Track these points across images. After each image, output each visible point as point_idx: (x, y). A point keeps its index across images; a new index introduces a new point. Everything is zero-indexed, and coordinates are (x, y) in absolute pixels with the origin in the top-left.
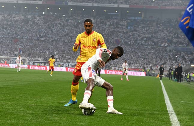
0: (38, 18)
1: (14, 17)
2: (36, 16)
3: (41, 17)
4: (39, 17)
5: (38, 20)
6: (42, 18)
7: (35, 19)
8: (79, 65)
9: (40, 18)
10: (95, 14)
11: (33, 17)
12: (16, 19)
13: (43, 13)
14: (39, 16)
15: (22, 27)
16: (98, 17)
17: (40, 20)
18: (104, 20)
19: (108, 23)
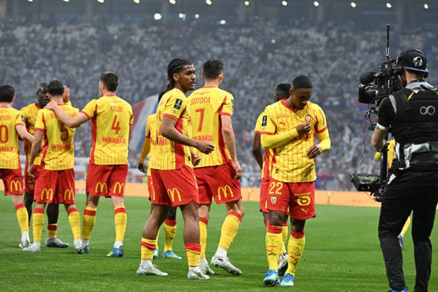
0: (140, 32)
1: (64, 32)
2: (135, 26)
3: (150, 30)
4: (144, 30)
5: (142, 39)
6: (153, 32)
7: (133, 37)
8: (277, 185)
9: (147, 33)
10: (320, 17)
11: (125, 29)
12: (72, 39)
13: (158, 17)
14: (144, 26)
15: (89, 63)
16: (330, 24)
17: (147, 38)
18: (350, 34)
19: (364, 44)
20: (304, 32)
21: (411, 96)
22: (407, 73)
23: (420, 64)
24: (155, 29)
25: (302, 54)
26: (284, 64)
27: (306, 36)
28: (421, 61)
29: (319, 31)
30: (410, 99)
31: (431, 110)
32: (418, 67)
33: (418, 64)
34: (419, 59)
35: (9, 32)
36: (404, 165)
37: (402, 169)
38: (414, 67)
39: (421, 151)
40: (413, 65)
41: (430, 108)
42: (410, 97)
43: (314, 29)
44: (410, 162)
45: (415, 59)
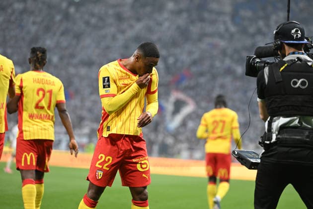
21: (284, 67)
22: (286, 47)
23: (299, 36)
26: (87, 23)
28: (299, 32)
30: (282, 70)
31: (303, 83)
32: (297, 39)
33: (297, 36)
34: (297, 31)
36: (270, 139)
37: (268, 142)
38: (294, 40)
39: (287, 126)
40: (292, 38)
41: (302, 82)
42: (282, 69)
44: (277, 136)
45: (293, 31)
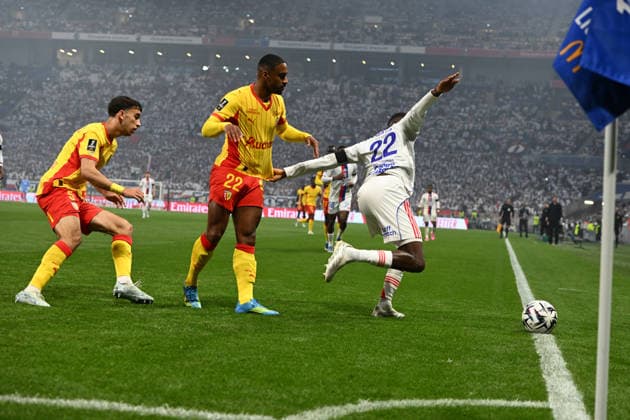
0: (191, 80)
1: (130, 79)
2: (187, 76)
3: (199, 78)
4: (195, 79)
5: (192, 86)
6: (201, 80)
7: (185, 84)
9: (197, 81)
10: (337, 71)
11: (178, 77)
12: (135, 84)
13: (205, 68)
14: (194, 75)
16: (345, 77)
17: (197, 85)
18: (361, 86)
19: (372, 94)
20: (323, 84)
24: (204, 78)
25: (321, 101)
27: (326, 87)
29: (336, 83)
35: (84, 77)
43: (332, 80)
